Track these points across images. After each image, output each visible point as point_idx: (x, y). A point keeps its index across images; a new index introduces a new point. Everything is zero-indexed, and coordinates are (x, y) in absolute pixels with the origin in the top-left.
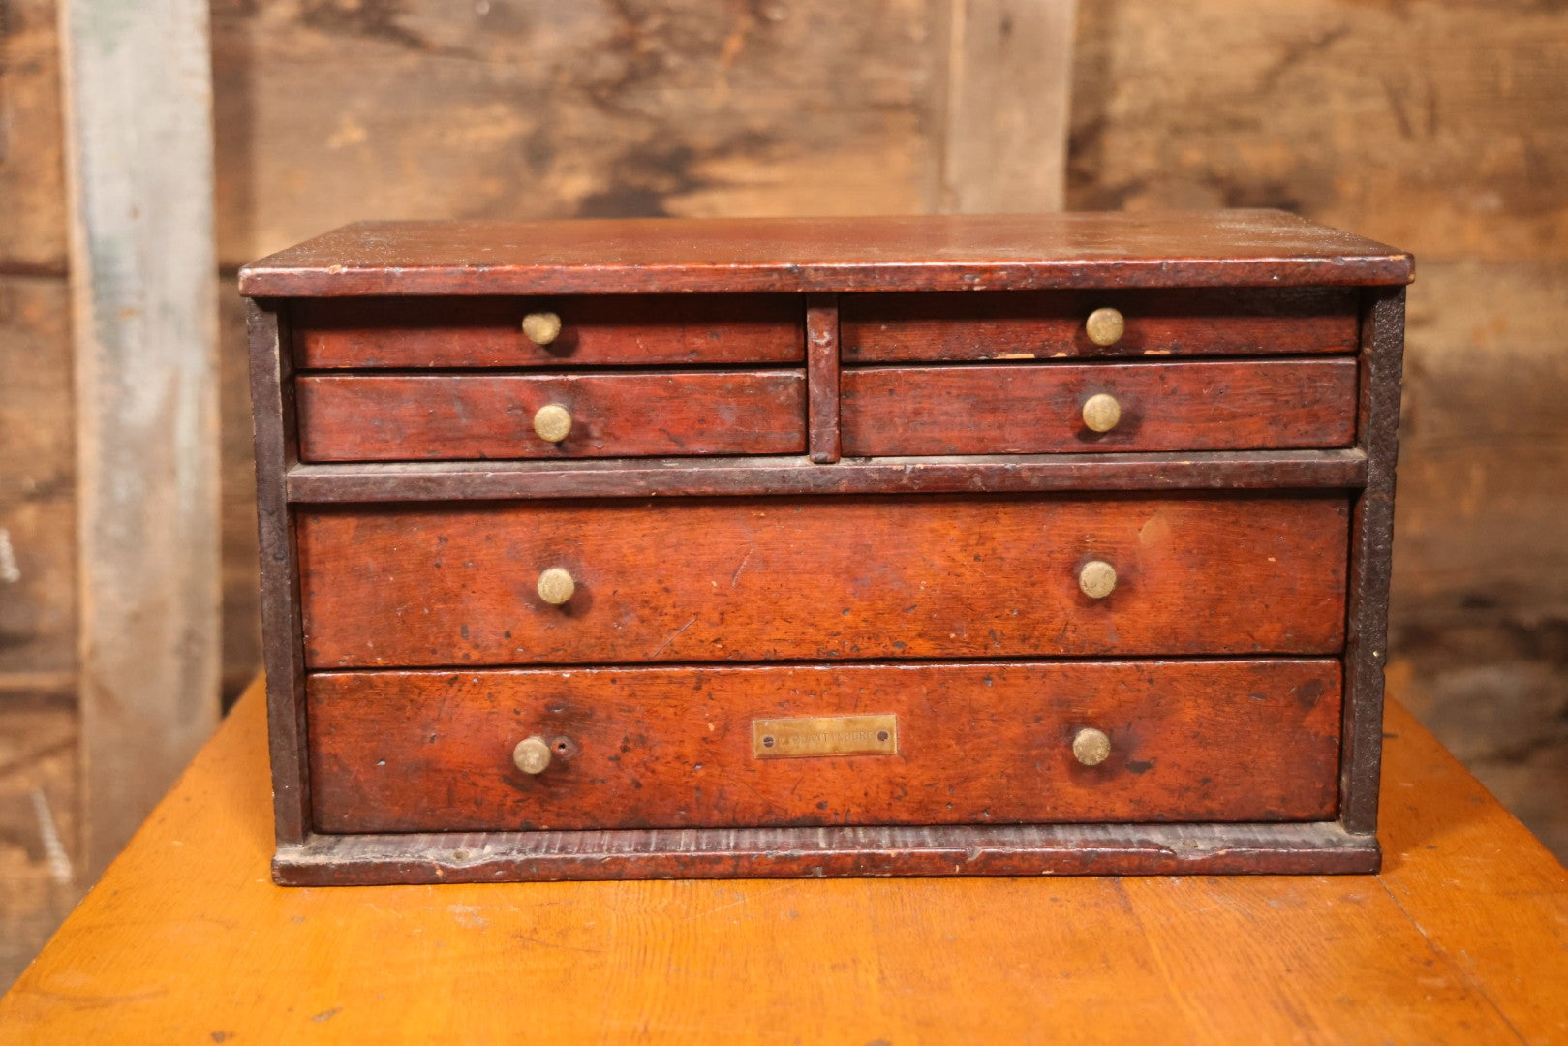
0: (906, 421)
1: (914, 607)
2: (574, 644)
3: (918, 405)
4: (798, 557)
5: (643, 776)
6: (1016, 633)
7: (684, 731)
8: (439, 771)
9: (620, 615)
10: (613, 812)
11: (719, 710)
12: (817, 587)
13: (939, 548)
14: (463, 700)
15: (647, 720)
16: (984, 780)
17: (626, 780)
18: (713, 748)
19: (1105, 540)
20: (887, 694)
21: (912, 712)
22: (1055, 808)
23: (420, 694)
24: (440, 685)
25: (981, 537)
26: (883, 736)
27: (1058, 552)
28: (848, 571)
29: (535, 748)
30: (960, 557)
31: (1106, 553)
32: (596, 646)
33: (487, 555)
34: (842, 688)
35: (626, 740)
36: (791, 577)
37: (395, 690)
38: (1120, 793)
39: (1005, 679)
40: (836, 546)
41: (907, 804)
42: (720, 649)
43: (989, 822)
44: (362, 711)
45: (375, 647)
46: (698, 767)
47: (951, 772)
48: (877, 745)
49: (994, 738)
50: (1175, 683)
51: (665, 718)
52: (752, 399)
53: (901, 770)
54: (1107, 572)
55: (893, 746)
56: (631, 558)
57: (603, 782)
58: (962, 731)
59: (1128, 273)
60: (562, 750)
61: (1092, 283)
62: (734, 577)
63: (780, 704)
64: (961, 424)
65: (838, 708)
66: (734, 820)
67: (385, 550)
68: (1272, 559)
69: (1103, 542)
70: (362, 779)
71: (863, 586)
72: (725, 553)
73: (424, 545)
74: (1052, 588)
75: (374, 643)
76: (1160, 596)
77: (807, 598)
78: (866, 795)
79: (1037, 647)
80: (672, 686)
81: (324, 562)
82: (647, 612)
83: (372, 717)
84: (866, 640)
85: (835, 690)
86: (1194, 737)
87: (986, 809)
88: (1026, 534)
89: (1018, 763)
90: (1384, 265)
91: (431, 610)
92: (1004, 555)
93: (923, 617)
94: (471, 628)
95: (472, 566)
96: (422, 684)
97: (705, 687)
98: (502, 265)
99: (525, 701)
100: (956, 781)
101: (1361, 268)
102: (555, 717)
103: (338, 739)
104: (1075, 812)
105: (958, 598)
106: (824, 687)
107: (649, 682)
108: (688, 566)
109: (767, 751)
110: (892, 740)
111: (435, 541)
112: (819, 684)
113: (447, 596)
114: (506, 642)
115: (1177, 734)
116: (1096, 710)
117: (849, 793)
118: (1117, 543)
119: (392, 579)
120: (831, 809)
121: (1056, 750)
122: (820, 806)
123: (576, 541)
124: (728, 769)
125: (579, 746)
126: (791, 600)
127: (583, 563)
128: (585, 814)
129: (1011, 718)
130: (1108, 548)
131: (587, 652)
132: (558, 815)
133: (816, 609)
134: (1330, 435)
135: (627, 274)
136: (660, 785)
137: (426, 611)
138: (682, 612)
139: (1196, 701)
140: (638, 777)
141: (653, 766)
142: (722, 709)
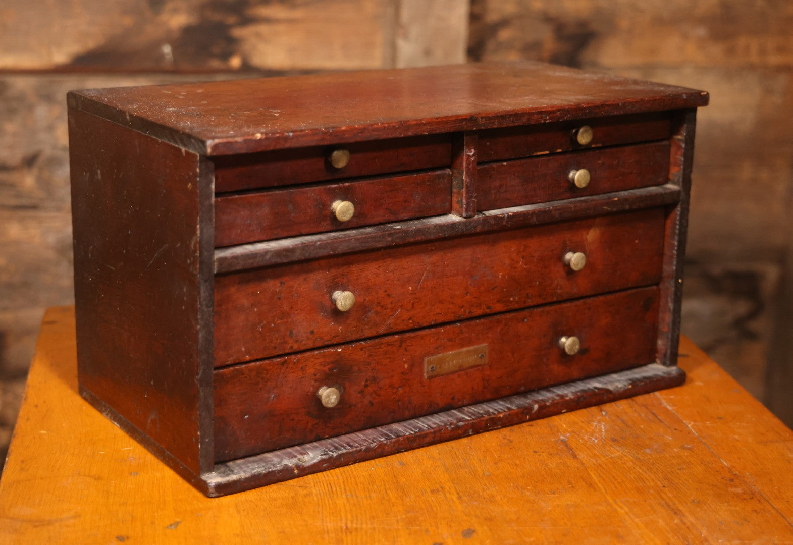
6: (537, 294)
8: (276, 415)
11: (410, 356)
17: (366, 402)
19: (574, 241)
23: (267, 374)
27: (555, 250)
28: (469, 272)
35: (367, 380)
36: (444, 279)
54: (583, 257)
56: (373, 280)
57: (355, 406)
68: (637, 241)
69: (573, 243)
70: (236, 428)
71: (475, 279)
72: (416, 271)
74: (553, 268)
76: (594, 266)
77: (451, 289)
82: (379, 309)
83: (242, 391)
88: (543, 243)
92: (534, 255)
93: (500, 292)
94: (294, 332)
97: (404, 345)
99: (319, 368)
105: (515, 279)
107: (378, 347)
114: (311, 336)
118: (578, 242)
119: (256, 310)
130: (575, 245)
138: (395, 306)
140: (371, 400)
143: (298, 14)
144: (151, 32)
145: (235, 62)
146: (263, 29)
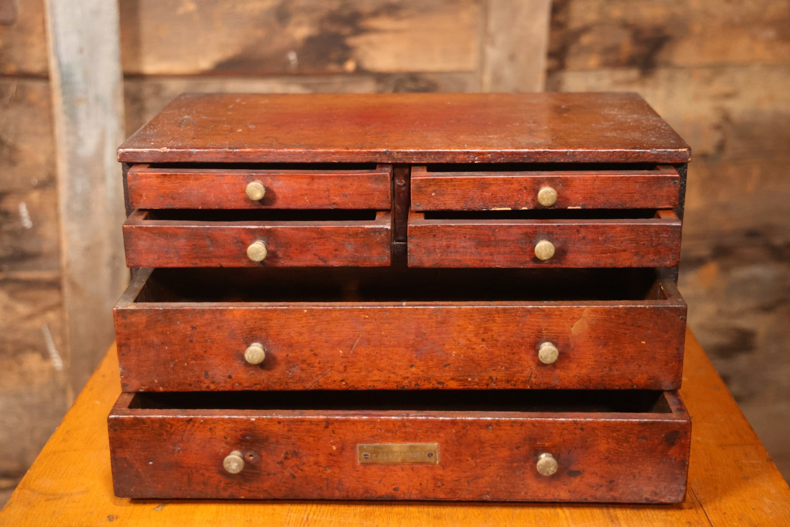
0: (442, 251)
1: (449, 365)
2: (266, 381)
3: (449, 243)
4: (386, 338)
5: (296, 472)
6: (504, 378)
7: (319, 450)
8: (183, 467)
9: (290, 367)
10: (280, 490)
12: (397, 354)
13: (463, 335)
14: (195, 431)
15: (298, 443)
16: (487, 478)
17: (287, 473)
18: (334, 458)
19: (553, 332)
20: (433, 433)
21: (447, 442)
22: (526, 493)
23: (171, 428)
24: (182, 423)
25: (485, 329)
26: (430, 455)
27: (527, 337)
28: (413, 346)
29: (235, 460)
30: (474, 339)
31: (553, 338)
32: (277, 383)
33: (218, 336)
34: (408, 429)
35: (287, 453)
36: (383, 348)
37: (157, 425)
38: (564, 487)
39: (499, 426)
40: (407, 333)
41: (444, 490)
42: (344, 385)
43: (489, 500)
44: (139, 436)
45: (158, 382)
46: (327, 468)
47: (468, 474)
48: (427, 459)
49: (492, 457)
50: (595, 431)
51: (308, 443)
52: (362, 240)
53: (441, 472)
54: (554, 351)
55: (436, 460)
56: (296, 338)
57: (274, 474)
58: (475, 453)
59: (550, 155)
60: (251, 458)
62: (352, 348)
63: (373, 437)
64: (471, 252)
65: (406, 439)
66: (347, 496)
67: (162, 333)
68: (644, 342)
69: (552, 333)
70: (140, 471)
71: (421, 353)
72: (346, 336)
73: (183, 331)
74: (523, 355)
75: (158, 380)
76: (582, 361)
77: (391, 359)
78: (421, 484)
79: (515, 385)
80: (312, 426)
81: (130, 339)
82: (304, 366)
83: (145, 439)
84: (423, 381)
85: (403, 430)
86: (606, 459)
87: (488, 493)
88: (510, 328)
89: (506, 471)
90: (676, 154)
91: (188, 364)
92: (498, 339)
93: (454, 370)
95: (210, 342)
96: (172, 422)
97: (330, 427)
98: (244, 148)
99: (230, 432)
100: (471, 479)
101: (665, 155)
102: (247, 441)
103: (127, 450)
104: (538, 496)
105: (473, 360)
106: (397, 428)
107: (299, 423)
108: (327, 342)
109: (365, 461)
110: (436, 456)
111: (189, 329)
112: (395, 427)
113: (196, 357)
115: (596, 457)
116: (550, 443)
117: (411, 483)
118: (558, 333)
119: (167, 348)
120: (402, 491)
121: (527, 464)
122: (395, 489)
123: (266, 329)
124: (343, 469)
125: (261, 456)
126: (382, 361)
127: (270, 341)
128: (265, 491)
129: (502, 447)
130: (554, 335)
131: (273, 385)
132: (250, 491)
133: (396, 365)
134: (666, 261)
135: (306, 154)
136: (306, 477)
137: (186, 364)
138: (324, 366)
139: (607, 440)
140: (293, 473)
141: (301, 467)
142: (340, 438)
143: (403, 24)
144: (279, 42)
145: (350, 66)
146: (374, 38)
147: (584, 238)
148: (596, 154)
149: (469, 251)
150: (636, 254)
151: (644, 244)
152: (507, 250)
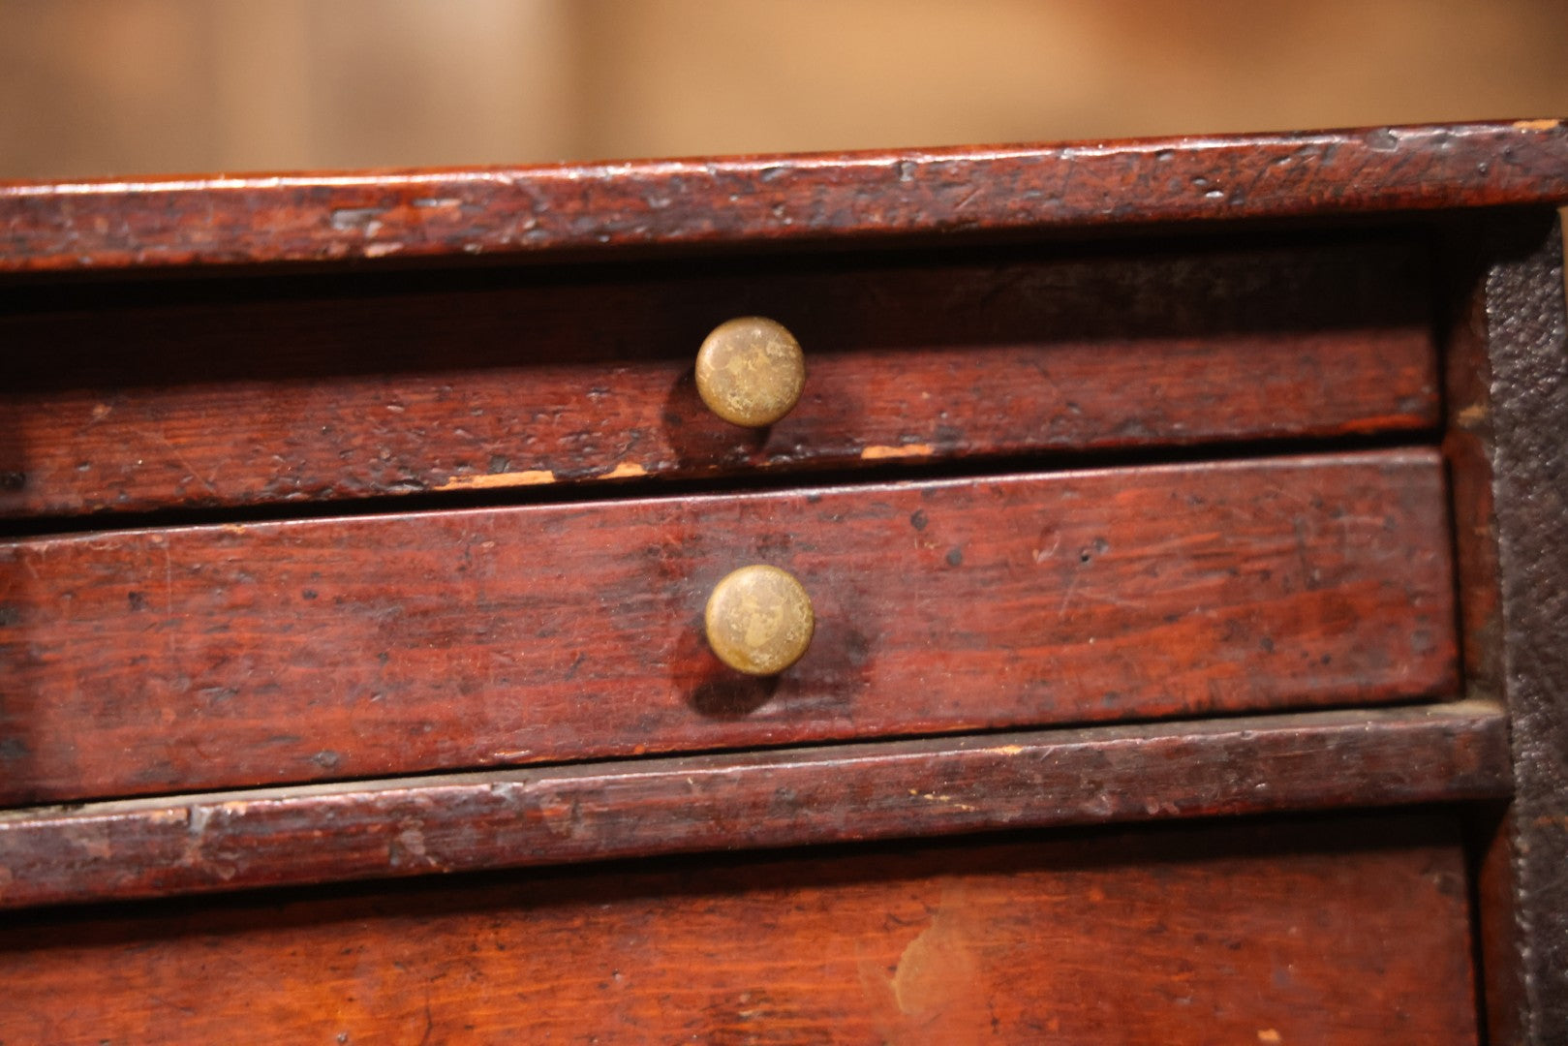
0: (187, 684)
3: (220, 636)
19: (794, 1007)
25: (431, 1026)
59: (804, 195)
61: (706, 225)
64: (352, 684)
68: (1269, 1036)
69: (790, 1015)
88: (566, 1003)
90: (1505, 148)
101: (1442, 158)
118: (826, 1013)
130: (806, 1030)
134: (1393, 665)
147: (953, 563)
148: (1062, 170)
149: (340, 674)
150: (1233, 631)
151: (1266, 574)
152: (551, 651)
